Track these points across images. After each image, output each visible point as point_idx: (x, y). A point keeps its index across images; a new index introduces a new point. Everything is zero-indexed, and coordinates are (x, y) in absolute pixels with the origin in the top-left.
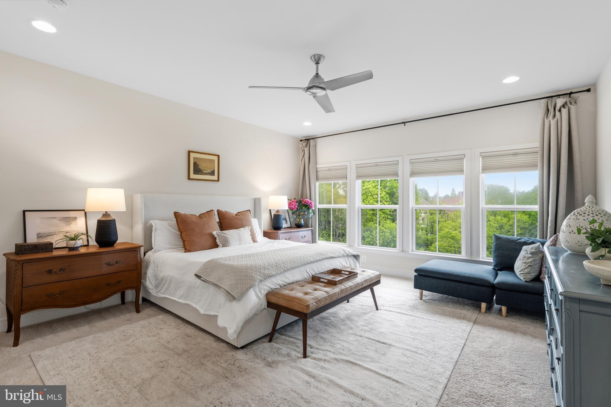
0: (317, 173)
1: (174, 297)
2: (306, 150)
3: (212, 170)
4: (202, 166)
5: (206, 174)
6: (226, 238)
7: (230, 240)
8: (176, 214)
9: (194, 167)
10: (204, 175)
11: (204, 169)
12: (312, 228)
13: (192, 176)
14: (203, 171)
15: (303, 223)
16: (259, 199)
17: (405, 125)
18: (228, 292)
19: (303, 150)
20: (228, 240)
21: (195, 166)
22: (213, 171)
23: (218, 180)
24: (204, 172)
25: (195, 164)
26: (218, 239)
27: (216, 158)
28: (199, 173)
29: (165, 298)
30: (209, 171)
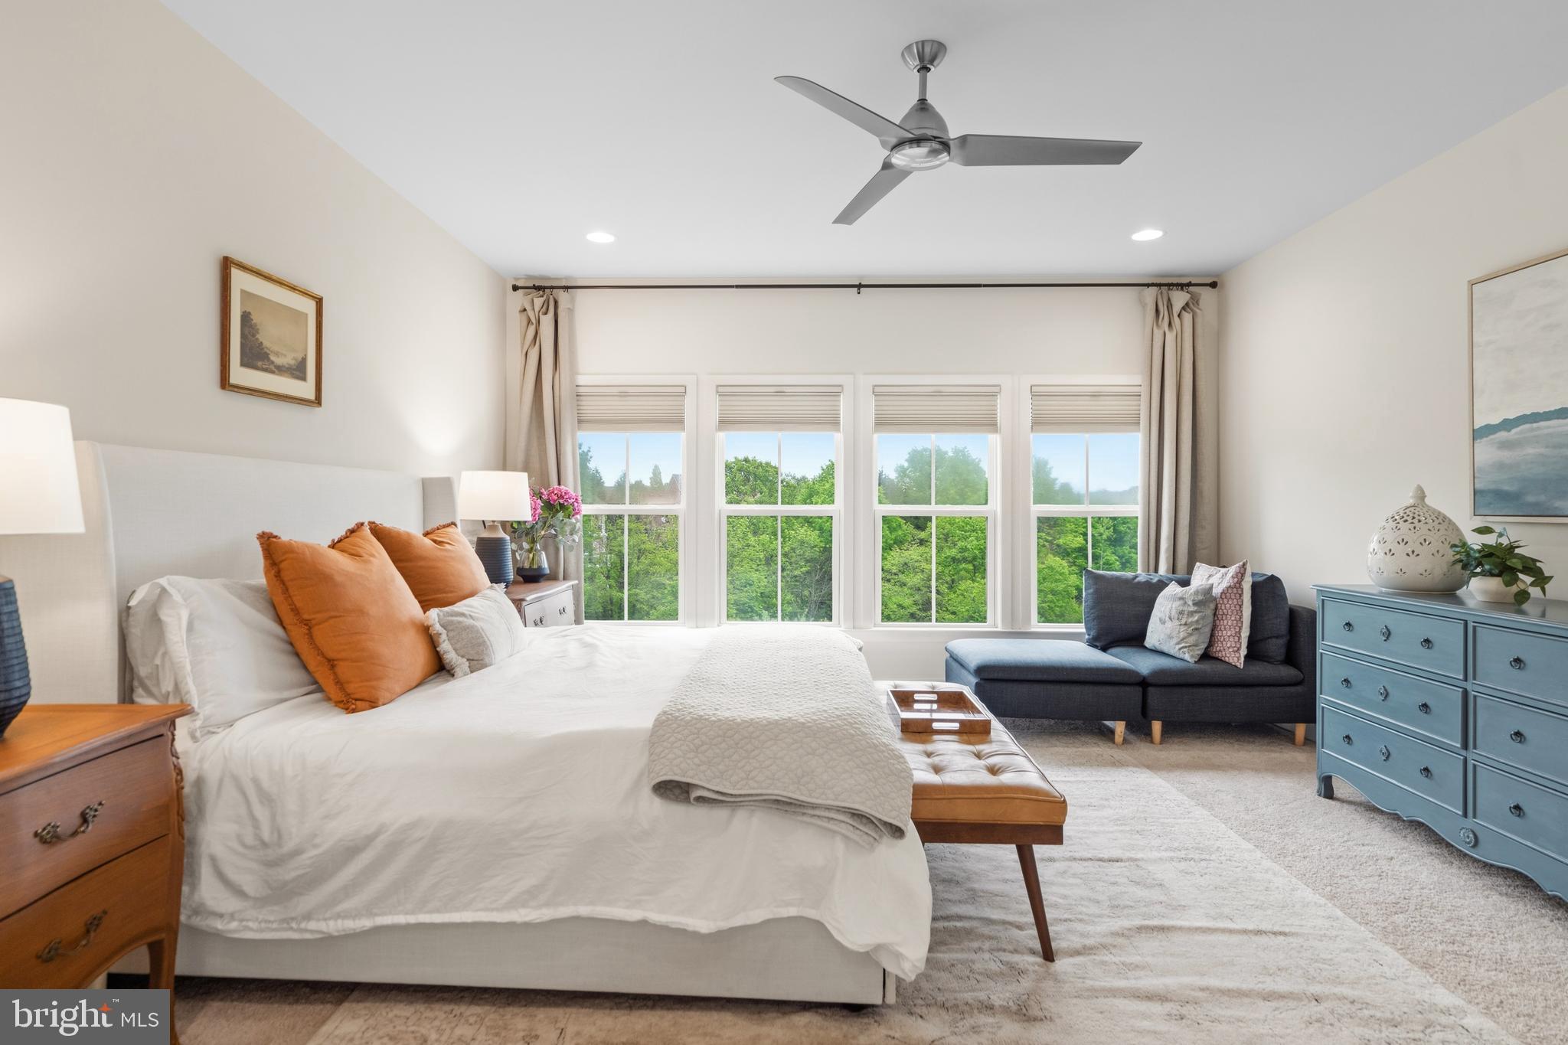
0: (579, 403)
3: (300, 356)
4: (270, 335)
5: (280, 370)
6: (478, 631)
7: (491, 639)
8: (267, 541)
9: (243, 336)
10: (273, 372)
11: (275, 348)
13: (240, 375)
14: (272, 358)
15: (545, 565)
17: (859, 293)
20: (486, 640)
21: (246, 332)
22: (302, 358)
23: (318, 401)
24: (273, 362)
25: (246, 318)
26: (447, 642)
27: (309, 307)
28: (260, 364)
30: (287, 360)
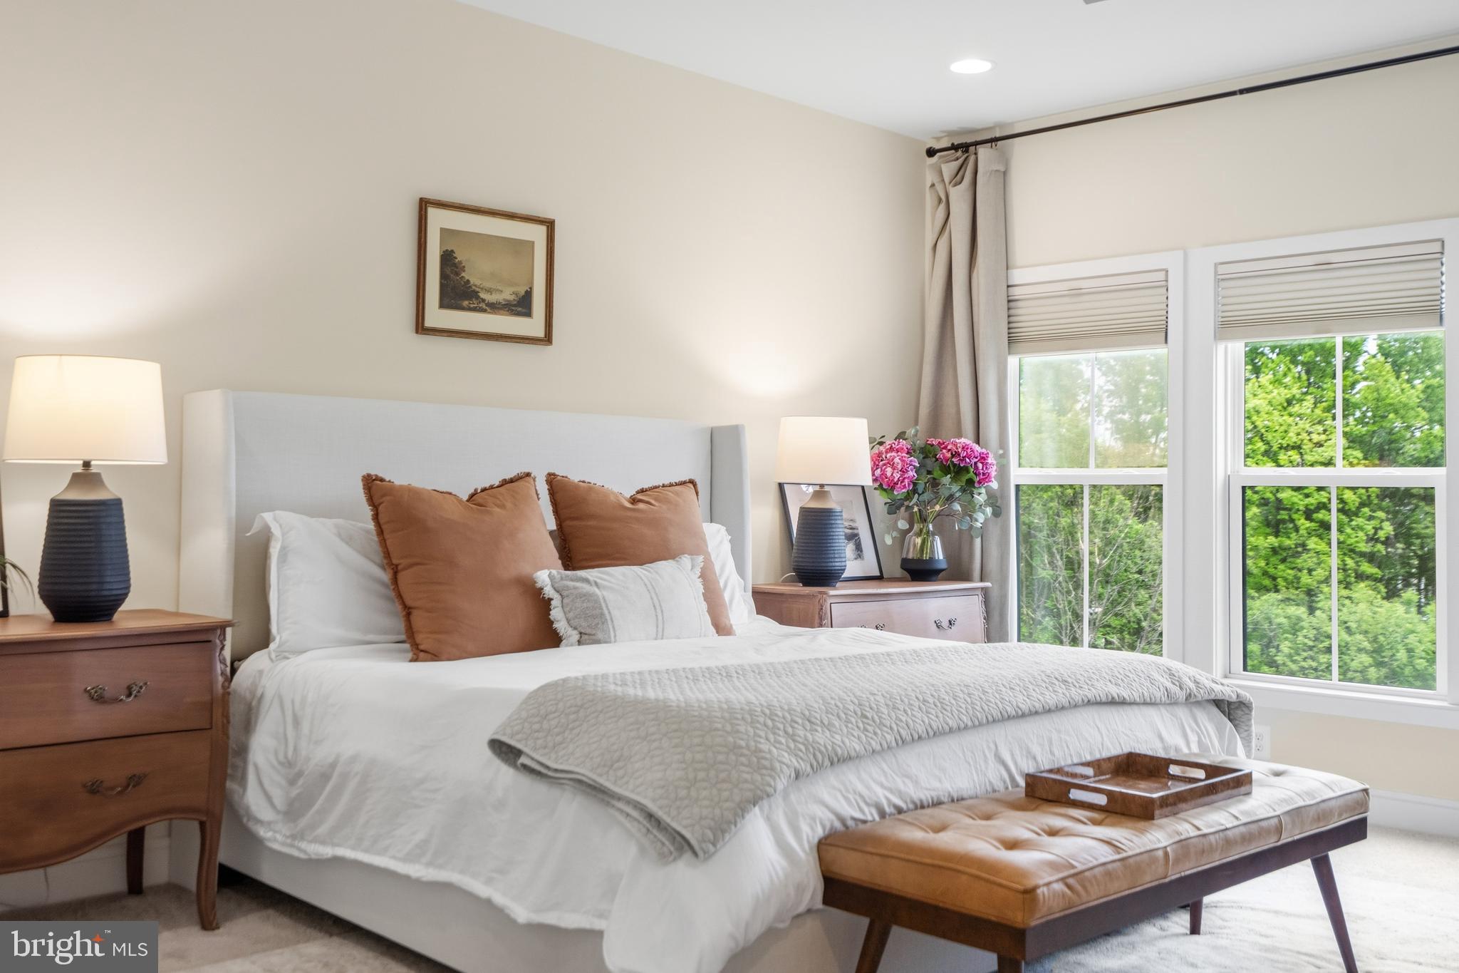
0: (1012, 312)
1: (383, 852)
2: (959, 196)
3: (522, 291)
4: (477, 271)
5: (494, 308)
6: (597, 601)
7: (615, 613)
8: (372, 485)
9: (444, 276)
10: (484, 311)
11: (487, 285)
12: (988, 584)
13: (436, 316)
14: (482, 295)
15: (940, 554)
16: (735, 432)
18: (650, 816)
19: (940, 200)
20: (606, 612)
21: (448, 271)
22: (527, 292)
23: (548, 339)
24: (483, 300)
25: (447, 259)
26: (559, 609)
27: (537, 234)
28: (466, 303)
29: (337, 860)
30: (507, 295)
